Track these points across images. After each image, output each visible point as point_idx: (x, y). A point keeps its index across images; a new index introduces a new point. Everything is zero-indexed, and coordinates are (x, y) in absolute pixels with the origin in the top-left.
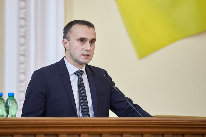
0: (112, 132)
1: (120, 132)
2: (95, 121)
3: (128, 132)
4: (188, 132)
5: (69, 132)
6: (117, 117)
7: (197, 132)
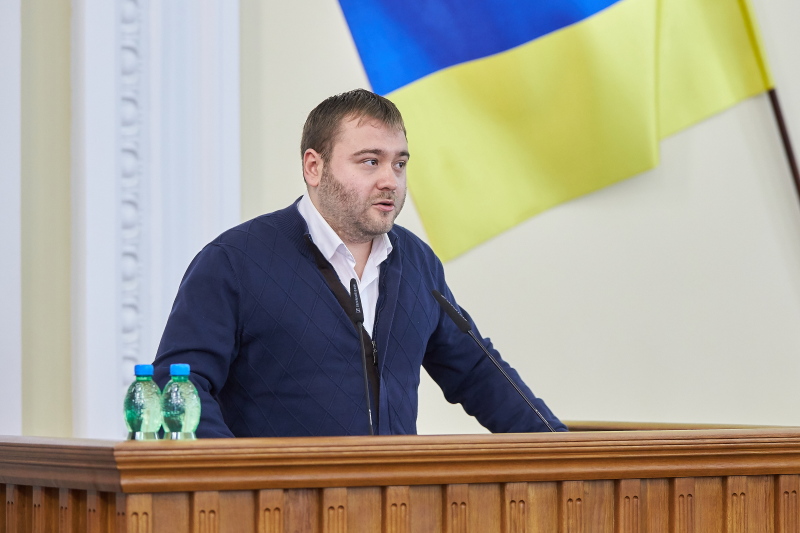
0: (476, 477)
1: (498, 476)
2: (430, 447)
3: (522, 475)
4: (687, 471)
5: (354, 480)
6: (486, 431)
7: (709, 470)
